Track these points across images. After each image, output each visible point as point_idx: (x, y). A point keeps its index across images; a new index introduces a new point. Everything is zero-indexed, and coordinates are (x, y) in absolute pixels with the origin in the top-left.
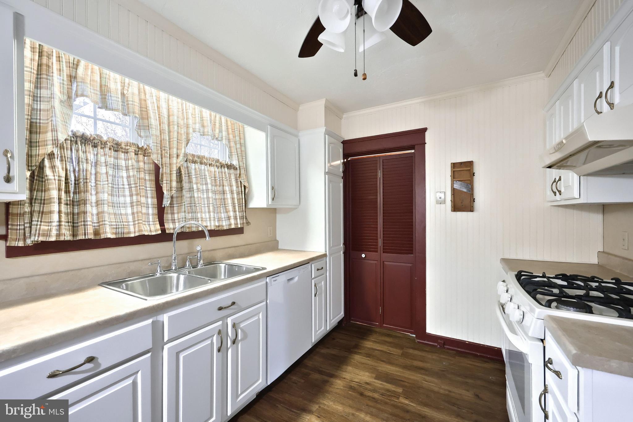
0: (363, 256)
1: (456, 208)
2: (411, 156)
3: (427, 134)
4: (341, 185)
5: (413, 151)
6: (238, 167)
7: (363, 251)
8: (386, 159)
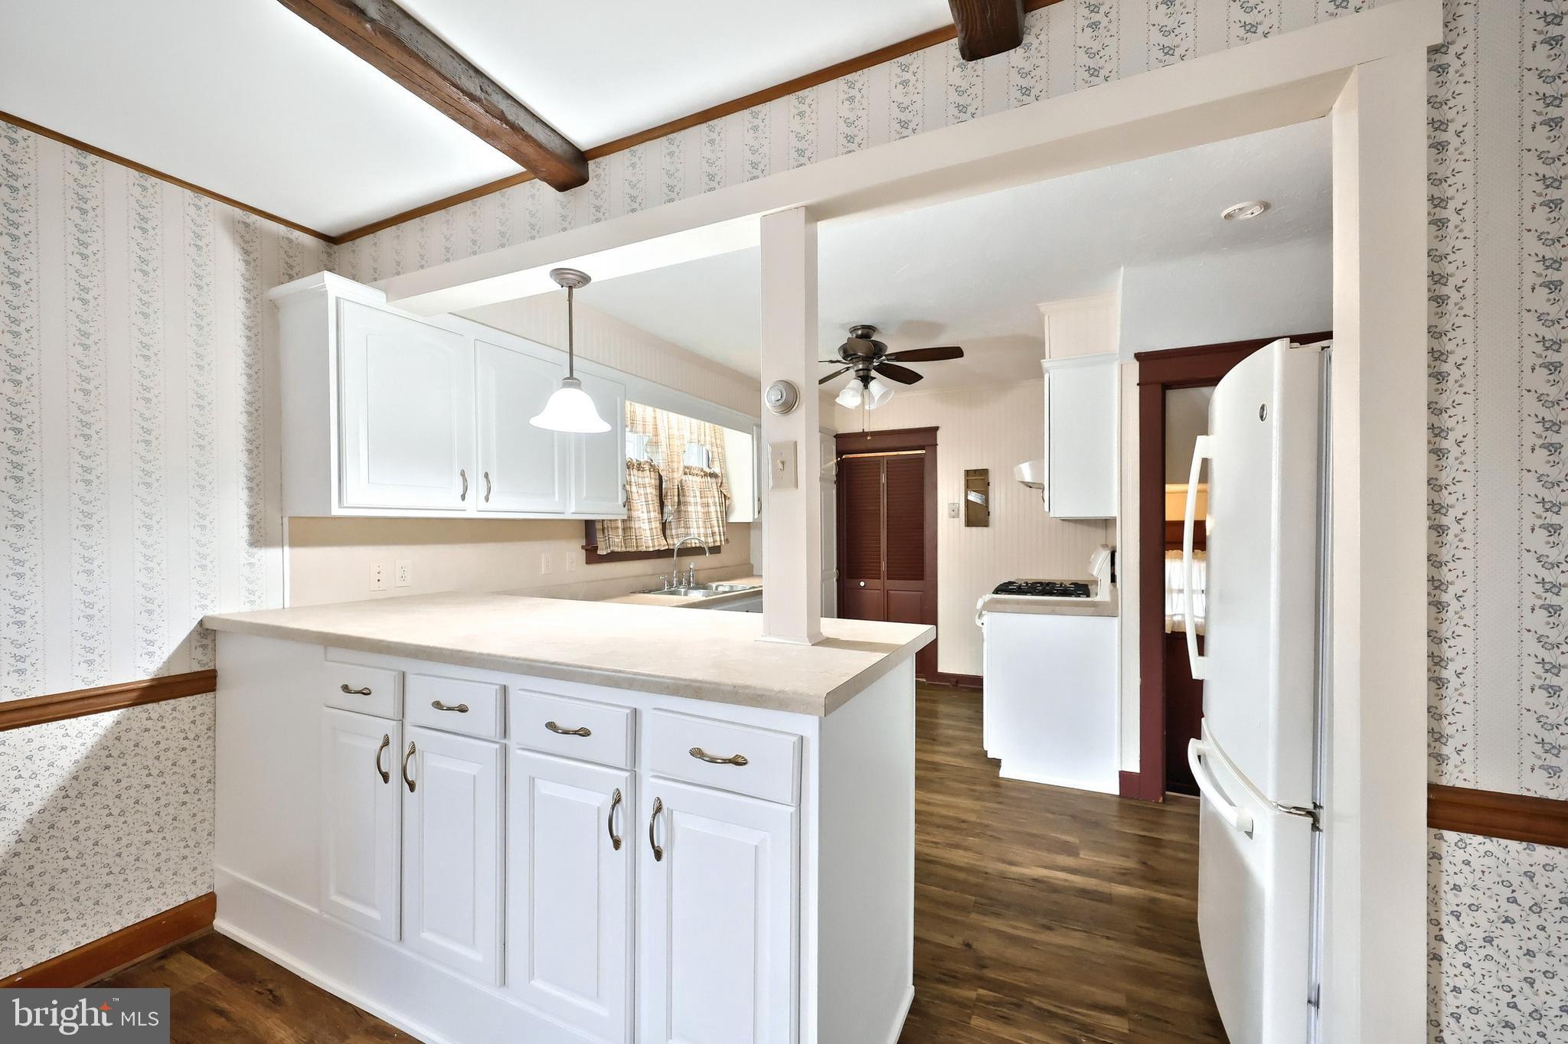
0: (862, 584)
1: (970, 522)
2: (920, 460)
3: (939, 433)
4: (834, 492)
5: (924, 452)
6: (720, 475)
7: (862, 578)
8: (891, 462)
